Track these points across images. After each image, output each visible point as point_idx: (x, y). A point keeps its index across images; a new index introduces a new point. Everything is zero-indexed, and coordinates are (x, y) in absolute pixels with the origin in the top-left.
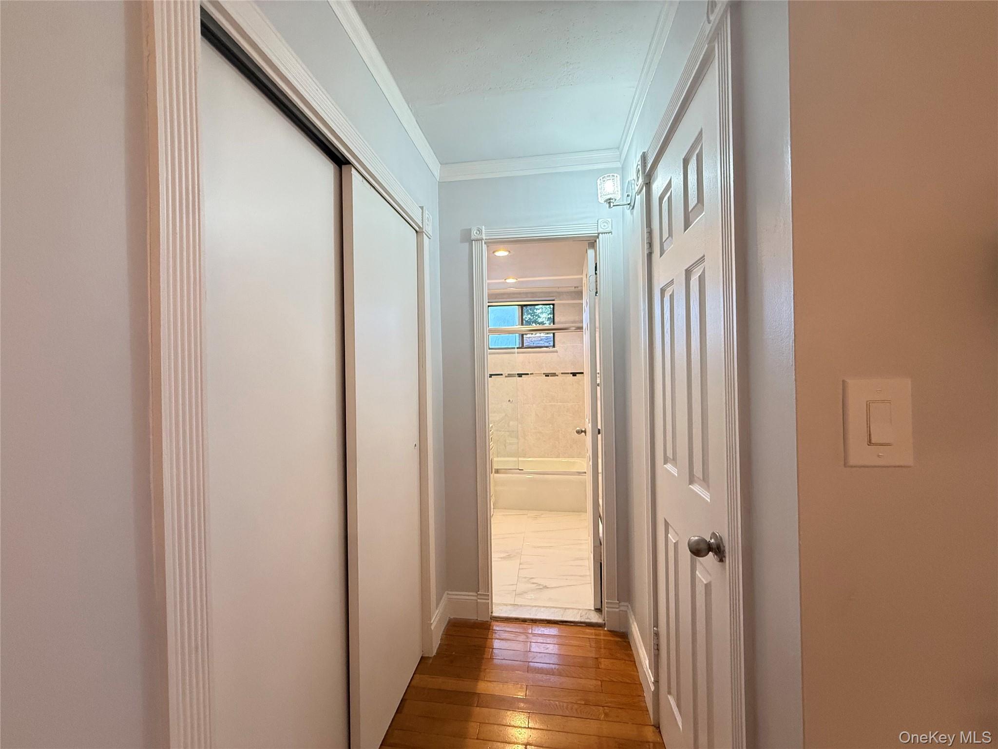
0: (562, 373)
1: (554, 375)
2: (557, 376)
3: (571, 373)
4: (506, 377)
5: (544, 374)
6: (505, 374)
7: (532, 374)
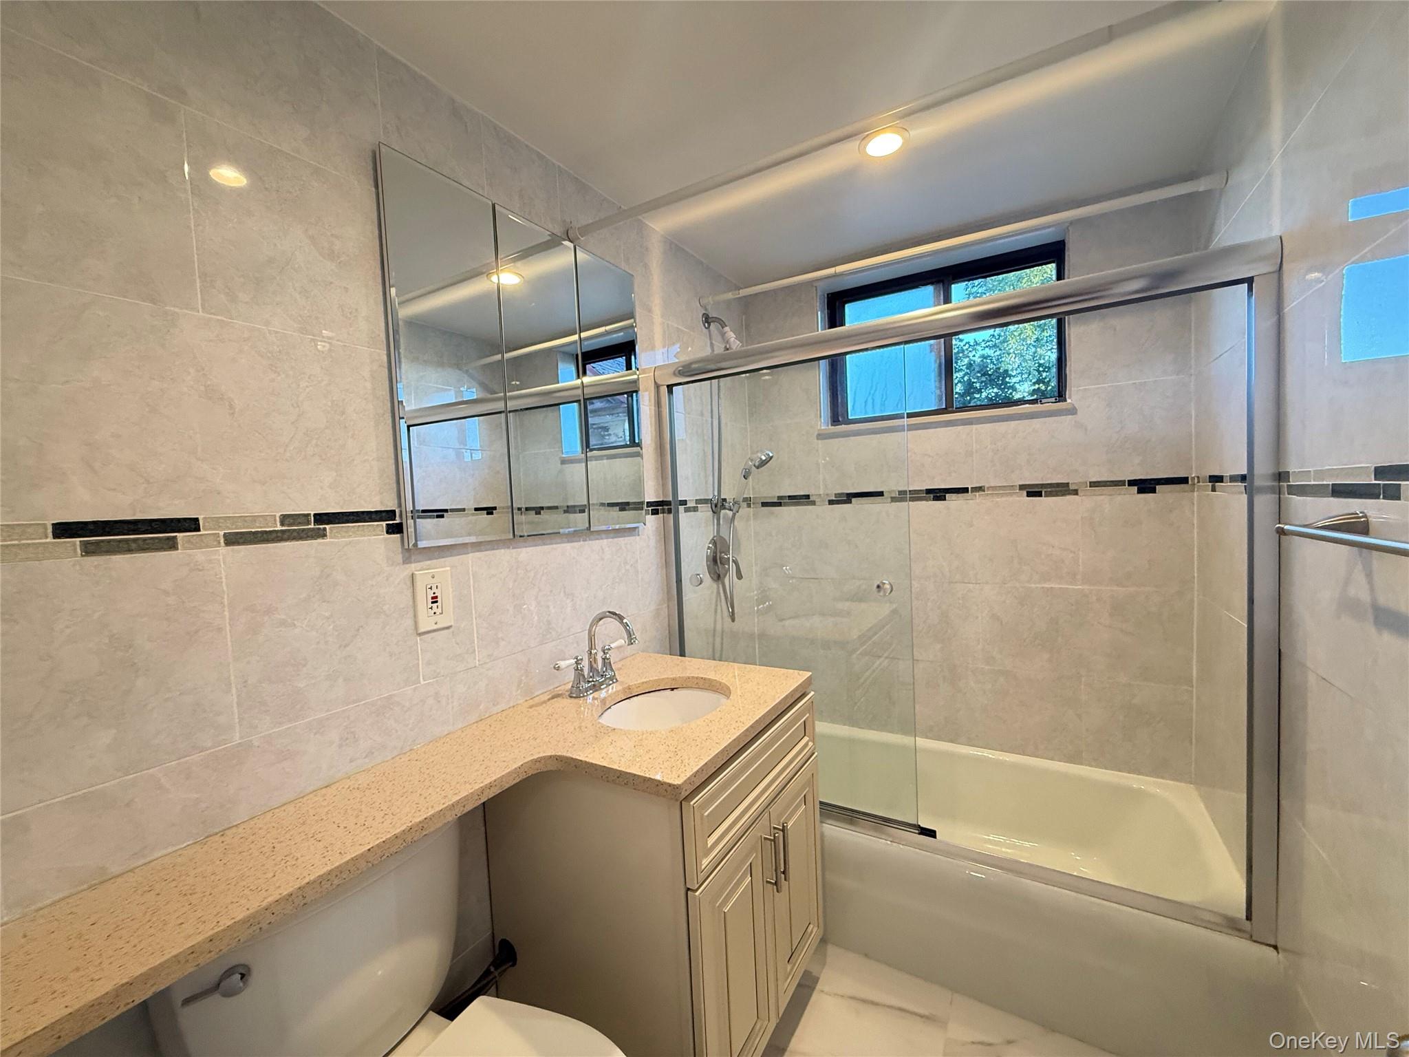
0: (1094, 484)
1: (1061, 489)
2: (1076, 492)
3: (1132, 483)
4: (894, 499)
5: (1022, 487)
6: (890, 492)
7: (980, 489)
